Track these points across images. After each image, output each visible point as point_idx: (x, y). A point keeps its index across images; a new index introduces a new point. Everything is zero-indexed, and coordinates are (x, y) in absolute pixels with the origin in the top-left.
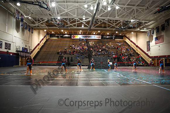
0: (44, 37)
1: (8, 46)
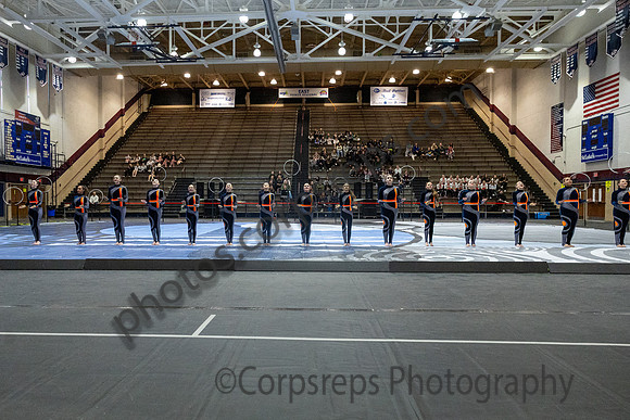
0: (128, 106)
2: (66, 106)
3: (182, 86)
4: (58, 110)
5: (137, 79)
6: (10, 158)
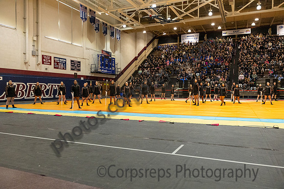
0: (148, 45)
1: (76, 65)
2: (122, 47)
3: (173, 34)
4: (119, 49)
5: (152, 32)
6: (100, 70)
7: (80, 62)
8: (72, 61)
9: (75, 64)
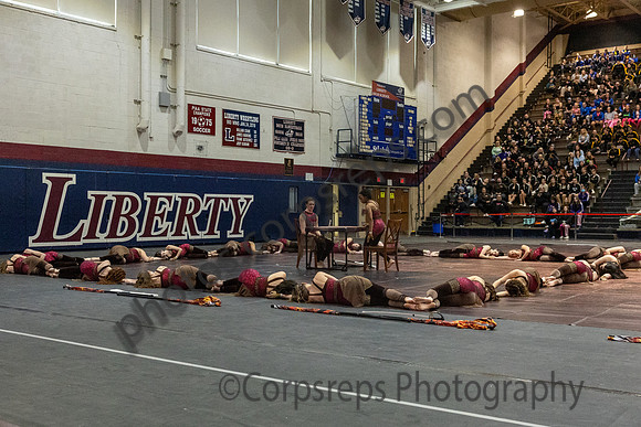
0: (531, 57)
1: (290, 133)
2: (438, 68)
5: (546, 12)
6: (365, 149)
7: (301, 124)
8: (277, 121)
9: (285, 130)
